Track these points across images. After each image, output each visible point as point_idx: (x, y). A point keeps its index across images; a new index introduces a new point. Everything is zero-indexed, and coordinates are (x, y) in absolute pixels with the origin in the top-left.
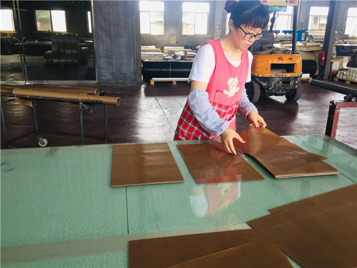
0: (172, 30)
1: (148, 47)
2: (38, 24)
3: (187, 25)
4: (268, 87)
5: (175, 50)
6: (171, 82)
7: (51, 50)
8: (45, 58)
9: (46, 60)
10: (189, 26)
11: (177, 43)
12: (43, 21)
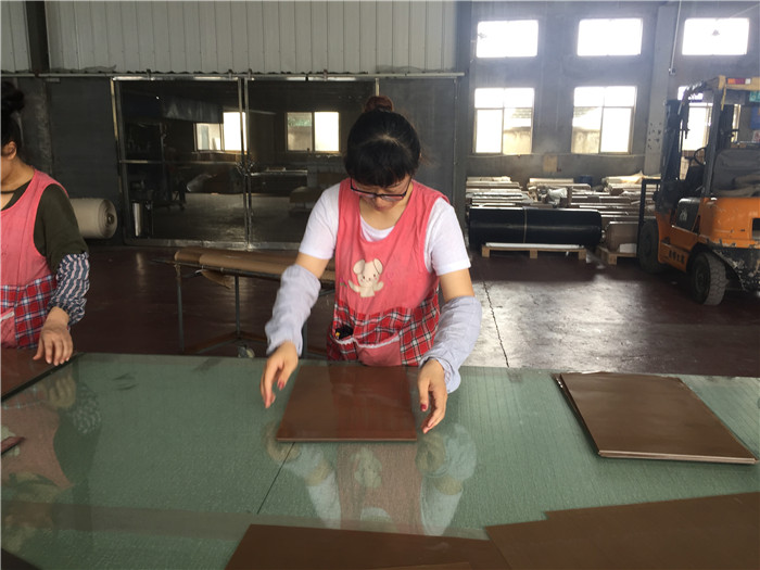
0: (549, 145)
1: (495, 178)
2: (291, 138)
3: (586, 133)
4: (746, 272)
5: (551, 186)
6: (526, 253)
7: (306, 185)
8: (291, 201)
9: (294, 205)
10: (589, 136)
11: (559, 170)
12: (301, 132)
